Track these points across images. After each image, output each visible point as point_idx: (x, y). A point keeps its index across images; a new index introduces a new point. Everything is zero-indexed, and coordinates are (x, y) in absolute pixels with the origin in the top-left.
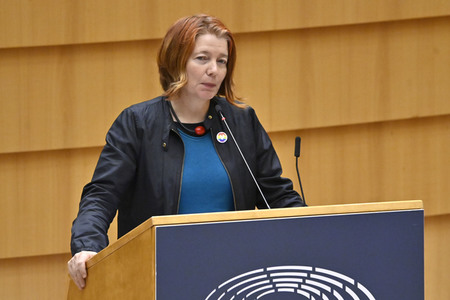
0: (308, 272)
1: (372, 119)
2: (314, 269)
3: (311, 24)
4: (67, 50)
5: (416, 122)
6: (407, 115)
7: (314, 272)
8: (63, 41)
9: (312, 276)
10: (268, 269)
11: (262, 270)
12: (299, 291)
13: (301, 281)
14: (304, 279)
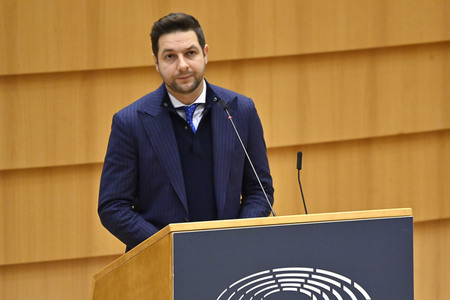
0: (310, 273)
2: (315, 270)
7: (315, 273)
10: (274, 270)
11: (268, 272)
12: (301, 290)
13: (303, 281)
14: (306, 279)
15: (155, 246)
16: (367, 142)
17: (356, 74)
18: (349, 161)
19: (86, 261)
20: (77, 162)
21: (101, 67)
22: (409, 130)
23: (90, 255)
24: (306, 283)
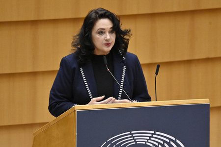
0: (152, 134)
1: (186, 58)
2: (155, 132)
3: (156, 11)
4: (35, 23)
5: (208, 60)
6: (204, 57)
7: (155, 134)
8: (33, 19)
9: (154, 136)
10: (132, 132)
11: (129, 133)
12: (147, 143)
13: (148, 138)
14: (150, 137)
15: (66, 117)
16: (189, 62)
17: (184, 24)
18: (179, 73)
19: (32, 126)
20: (28, 71)
21: (41, 18)
22: (212, 56)
23: (34, 122)
24: (150, 139)
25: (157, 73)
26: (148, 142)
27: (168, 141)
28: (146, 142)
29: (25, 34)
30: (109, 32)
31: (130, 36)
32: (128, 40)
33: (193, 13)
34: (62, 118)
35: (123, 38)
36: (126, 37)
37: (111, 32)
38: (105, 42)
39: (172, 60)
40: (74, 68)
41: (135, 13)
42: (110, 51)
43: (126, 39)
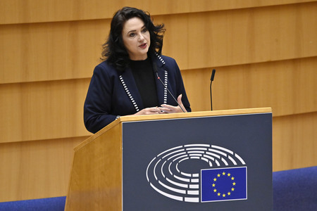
0: (208, 148)
1: (245, 62)
2: (211, 146)
6: (265, 60)
7: (211, 148)
8: (71, 19)
9: (210, 150)
10: (185, 146)
11: (182, 147)
12: (202, 158)
13: (203, 152)
14: (205, 151)
15: (111, 131)
16: (248, 66)
17: (243, 22)
18: (237, 78)
20: (67, 78)
22: (274, 59)
24: (205, 154)
25: (212, 79)
26: (203, 156)
27: (225, 155)
28: (200, 157)
29: (64, 35)
30: (141, 32)
31: (164, 32)
32: (162, 36)
33: (252, 10)
34: (106, 130)
35: (157, 35)
36: (160, 34)
37: (144, 31)
38: (139, 44)
39: (229, 64)
40: (113, 77)
41: (188, 11)
42: (147, 53)
43: (160, 36)
